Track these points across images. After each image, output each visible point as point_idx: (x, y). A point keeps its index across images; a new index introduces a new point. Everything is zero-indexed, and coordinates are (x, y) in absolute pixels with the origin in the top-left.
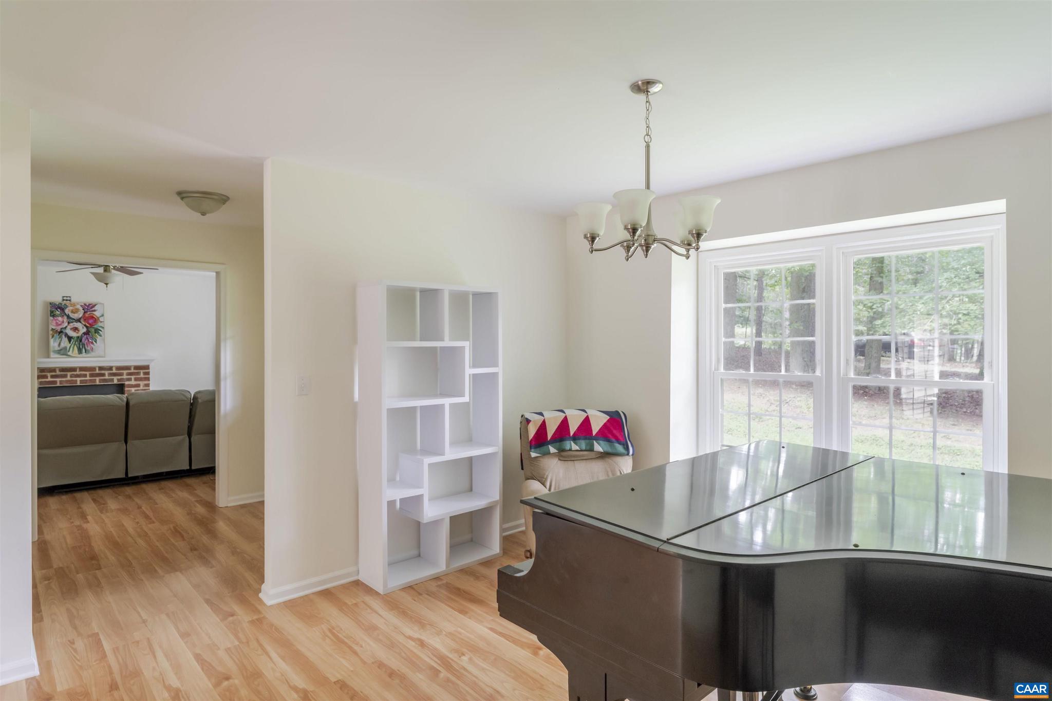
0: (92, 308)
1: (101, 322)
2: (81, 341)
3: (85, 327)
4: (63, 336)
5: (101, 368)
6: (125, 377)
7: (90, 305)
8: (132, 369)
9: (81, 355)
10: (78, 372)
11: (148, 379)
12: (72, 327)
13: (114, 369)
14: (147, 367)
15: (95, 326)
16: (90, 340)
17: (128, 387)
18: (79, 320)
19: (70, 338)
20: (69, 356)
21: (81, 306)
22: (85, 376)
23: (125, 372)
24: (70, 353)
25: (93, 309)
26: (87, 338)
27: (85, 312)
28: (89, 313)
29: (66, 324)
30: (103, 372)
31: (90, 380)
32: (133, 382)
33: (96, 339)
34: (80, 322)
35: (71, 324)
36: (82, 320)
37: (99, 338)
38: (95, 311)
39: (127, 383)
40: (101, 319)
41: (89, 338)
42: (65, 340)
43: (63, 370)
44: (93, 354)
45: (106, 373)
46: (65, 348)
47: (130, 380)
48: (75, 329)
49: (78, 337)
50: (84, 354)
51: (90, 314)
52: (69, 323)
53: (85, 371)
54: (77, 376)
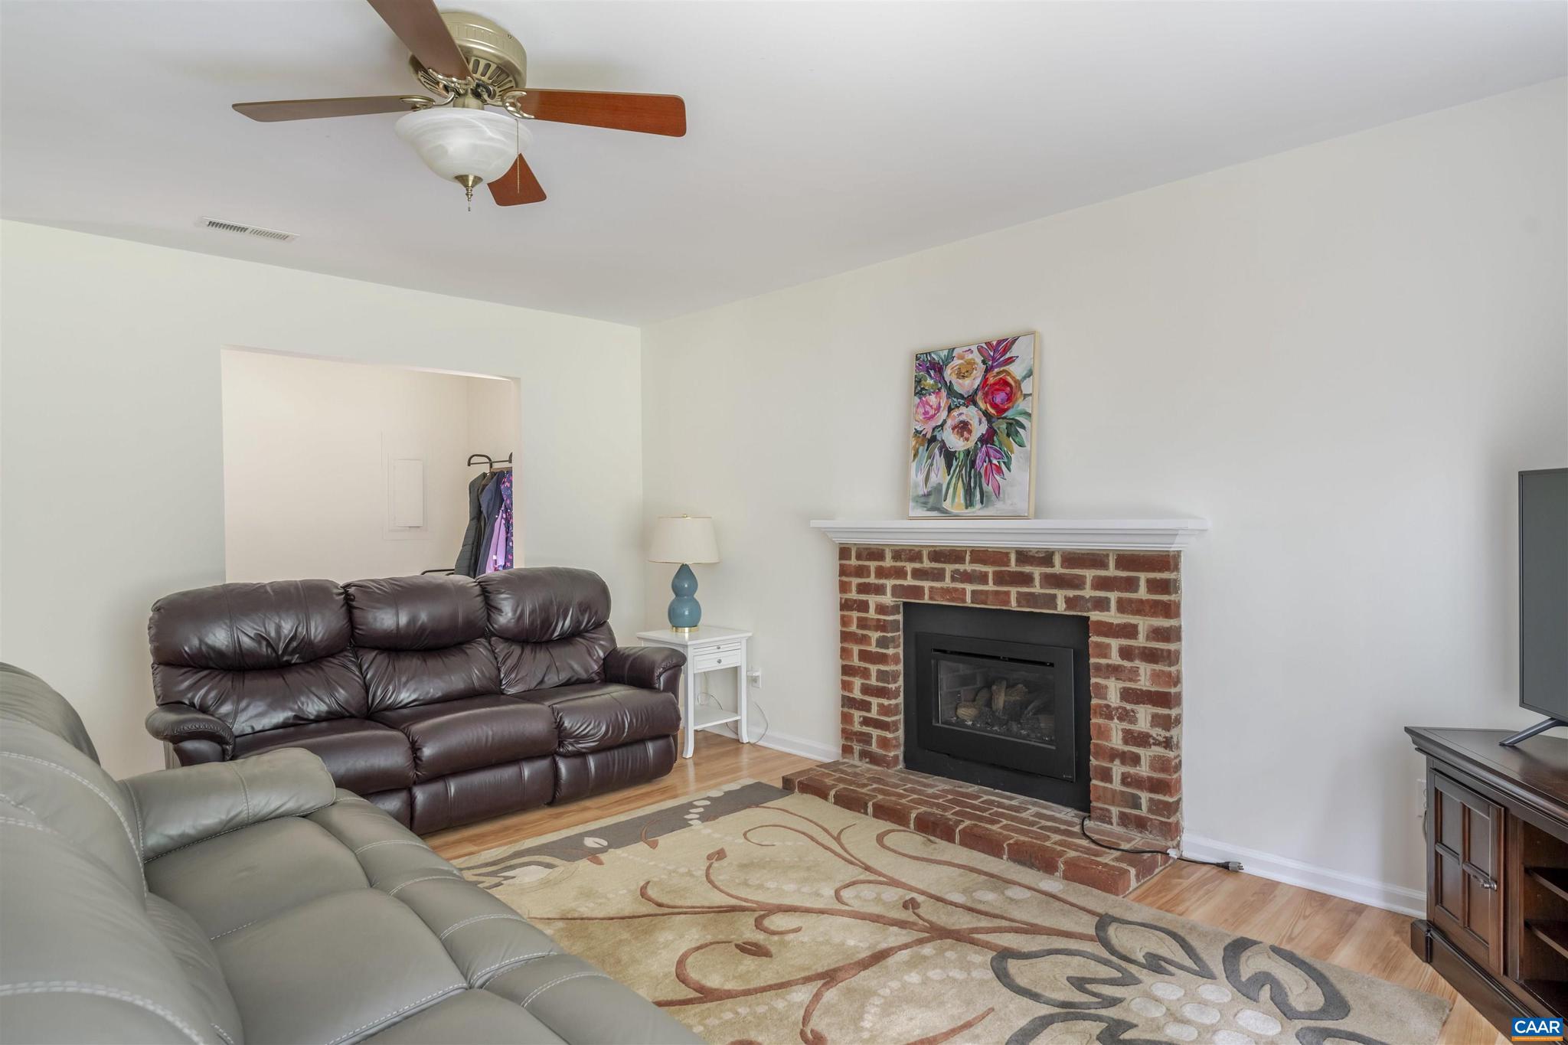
0: (1005, 351)
1: (1026, 396)
2: (973, 463)
3: (984, 419)
4: (937, 451)
5: (1023, 556)
6: (1088, 592)
7: (999, 342)
8: (1112, 564)
9: (970, 510)
10: (968, 567)
11: (1170, 610)
12: (957, 420)
13: (1057, 560)
14: (1166, 562)
15: (1009, 414)
16: (995, 462)
17: (1099, 634)
18: (971, 400)
19: (949, 456)
20: (945, 511)
21: (980, 349)
22: (983, 578)
23: (1089, 574)
24: (947, 505)
25: (1008, 355)
26: (988, 454)
27: (988, 370)
28: (996, 370)
29: (943, 414)
30: (1027, 569)
31: (997, 593)
32: (1112, 616)
33: (1009, 458)
34: (975, 404)
35: (955, 413)
36: (979, 399)
37: (1017, 454)
38: (1010, 361)
39: (1095, 616)
40: (1026, 387)
41: (991, 452)
42: (940, 461)
43: (938, 555)
44: (998, 507)
45: (1037, 572)
46: (938, 489)
47: (1101, 604)
48: (963, 428)
49: (967, 452)
50: (978, 506)
51: (998, 373)
52: (950, 410)
53: (984, 562)
54: (967, 577)
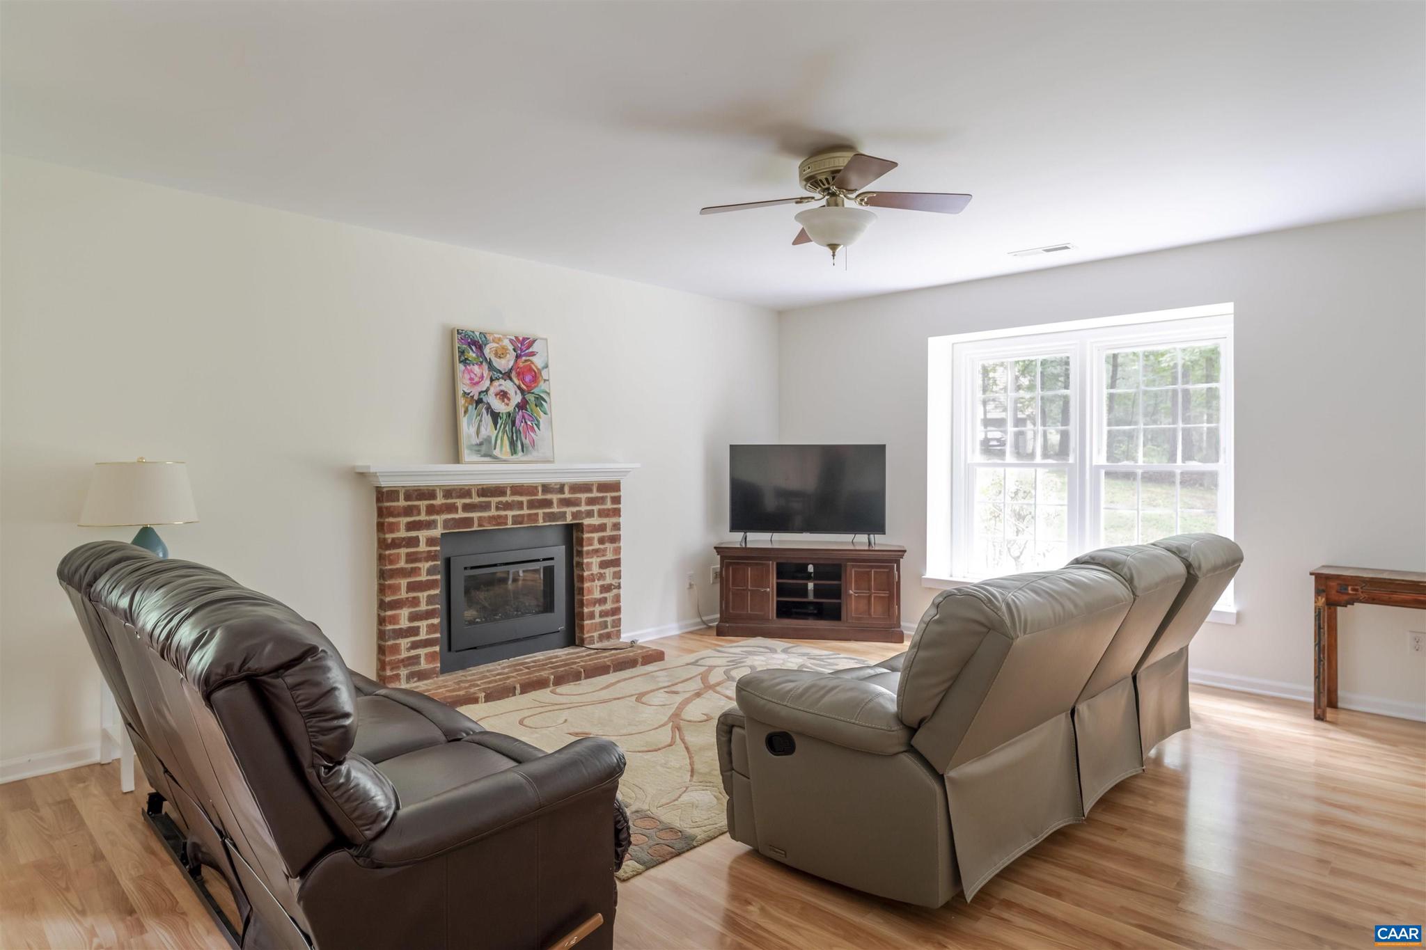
0: (528, 347)
1: (545, 380)
2: (513, 423)
3: (518, 391)
4: (484, 411)
5: (546, 488)
6: (584, 508)
7: (525, 339)
8: (595, 489)
9: (514, 456)
10: (508, 498)
11: (617, 512)
12: (498, 389)
13: (566, 489)
14: (615, 487)
15: (536, 391)
16: (529, 423)
17: (589, 532)
18: (507, 375)
19: (495, 416)
20: (495, 458)
21: (511, 341)
22: (520, 505)
23: (583, 496)
24: (496, 452)
25: (531, 350)
26: (523, 417)
27: (518, 357)
28: (524, 358)
29: (488, 383)
30: (549, 496)
31: (529, 515)
32: (595, 521)
33: (538, 421)
34: (511, 379)
35: (496, 383)
36: (513, 375)
37: (543, 419)
38: (533, 354)
39: (587, 522)
40: (544, 374)
41: (526, 416)
42: (487, 419)
43: (485, 491)
44: (534, 455)
45: (555, 497)
46: (488, 440)
47: (590, 514)
48: (503, 395)
49: (509, 414)
50: (520, 453)
51: (526, 361)
52: (492, 380)
53: (521, 494)
54: (508, 506)
